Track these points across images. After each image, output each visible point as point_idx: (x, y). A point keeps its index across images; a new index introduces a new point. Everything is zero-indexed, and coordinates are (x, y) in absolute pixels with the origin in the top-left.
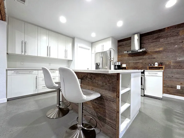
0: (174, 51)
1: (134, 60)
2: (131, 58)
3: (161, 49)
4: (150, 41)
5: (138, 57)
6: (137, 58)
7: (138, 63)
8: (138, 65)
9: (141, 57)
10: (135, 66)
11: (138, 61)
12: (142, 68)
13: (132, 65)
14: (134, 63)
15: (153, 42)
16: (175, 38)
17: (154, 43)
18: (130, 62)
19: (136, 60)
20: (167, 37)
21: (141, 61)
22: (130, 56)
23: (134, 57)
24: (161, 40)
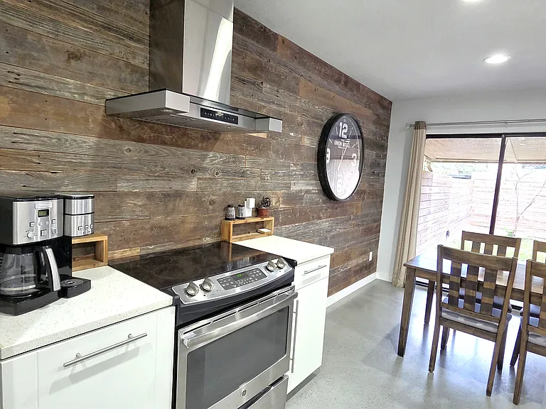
1: (153, 174)
2: (132, 149)
5: (179, 151)
7: (178, 195)
9: (191, 156)
10: (159, 219)
11: (174, 185)
14: (150, 196)
18: (123, 186)
19: (168, 177)
21: (193, 185)
22: (122, 133)
23: (153, 148)
24: (266, 87)
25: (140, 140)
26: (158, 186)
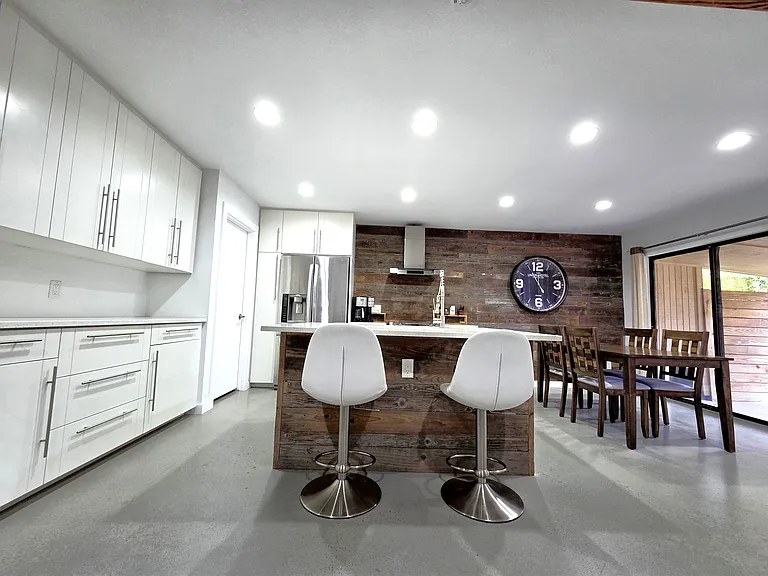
0: (480, 283)
1: (404, 295)
2: (396, 287)
3: (460, 275)
4: (441, 252)
5: (414, 287)
6: (411, 290)
7: (414, 303)
8: (413, 311)
9: (421, 288)
10: (406, 311)
11: (413, 299)
12: (422, 317)
13: (397, 307)
14: (403, 302)
15: (446, 255)
16: (483, 256)
17: (448, 258)
18: (393, 299)
19: (410, 296)
20: (469, 251)
21: (421, 299)
22: (393, 282)
23: (404, 286)
24: (461, 255)
25: (399, 284)
26: (407, 299)
